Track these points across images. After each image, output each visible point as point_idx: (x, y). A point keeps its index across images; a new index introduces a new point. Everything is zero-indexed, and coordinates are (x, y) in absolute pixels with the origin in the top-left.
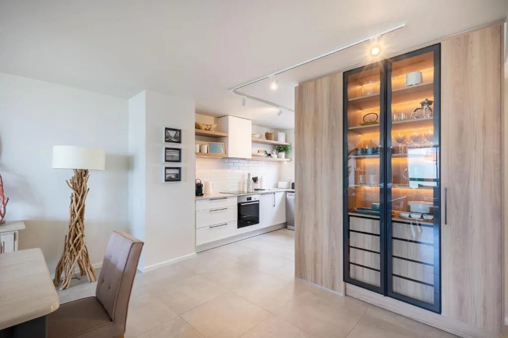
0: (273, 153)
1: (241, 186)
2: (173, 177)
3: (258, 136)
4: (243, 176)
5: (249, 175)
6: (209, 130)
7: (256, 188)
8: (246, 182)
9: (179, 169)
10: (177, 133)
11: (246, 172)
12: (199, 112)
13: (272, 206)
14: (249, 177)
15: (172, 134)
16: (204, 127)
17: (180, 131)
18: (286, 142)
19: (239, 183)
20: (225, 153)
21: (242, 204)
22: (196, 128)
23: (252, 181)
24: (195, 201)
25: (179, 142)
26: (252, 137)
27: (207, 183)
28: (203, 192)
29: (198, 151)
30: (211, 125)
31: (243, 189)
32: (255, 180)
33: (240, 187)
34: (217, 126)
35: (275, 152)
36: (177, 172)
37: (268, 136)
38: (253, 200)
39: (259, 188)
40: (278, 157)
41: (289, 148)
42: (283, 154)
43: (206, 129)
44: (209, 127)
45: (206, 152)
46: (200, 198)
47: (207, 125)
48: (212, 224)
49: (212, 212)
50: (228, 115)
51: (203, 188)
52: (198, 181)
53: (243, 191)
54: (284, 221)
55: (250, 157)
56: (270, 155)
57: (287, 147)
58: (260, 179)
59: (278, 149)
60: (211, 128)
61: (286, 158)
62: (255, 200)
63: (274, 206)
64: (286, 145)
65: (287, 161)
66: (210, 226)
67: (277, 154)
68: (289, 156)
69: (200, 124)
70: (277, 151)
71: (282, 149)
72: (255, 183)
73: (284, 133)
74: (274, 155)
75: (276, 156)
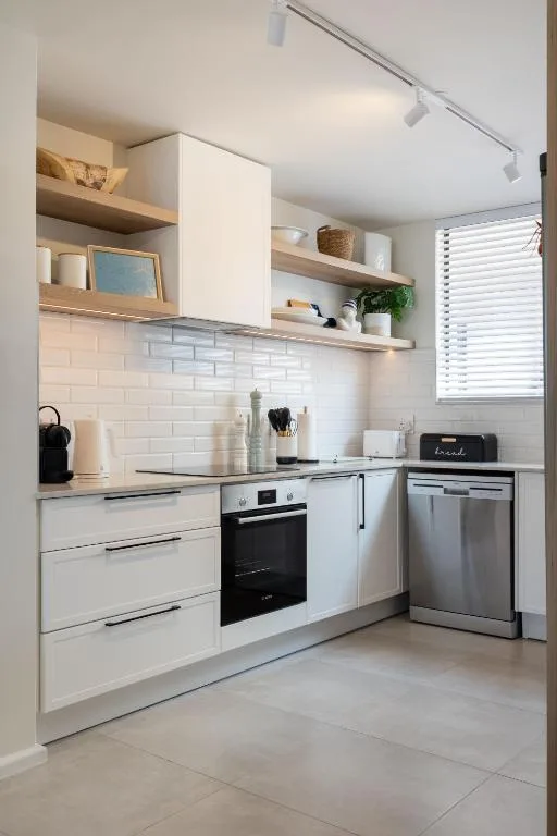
0: (344, 316)
1: (226, 445)
3: (296, 235)
4: (231, 403)
5: (255, 397)
6: (97, 186)
7: (284, 455)
8: (244, 428)
12: (52, 110)
13: (356, 526)
14: (256, 408)
18: (393, 270)
19: (217, 432)
20: (164, 300)
21: (242, 520)
22: (39, 171)
23: (269, 424)
24: (39, 501)
26: (274, 239)
27: (87, 428)
28: (70, 468)
29: (48, 280)
30: (103, 168)
31: (232, 458)
32: (280, 419)
33: (217, 450)
34: (128, 174)
35: (353, 313)
37: (328, 241)
38: (281, 501)
39: (294, 453)
40: (364, 330)
41: (408, 294)
42: (384, 320)
43: (81, 183)
44: (97, 174)
45: (83, 286)
46: (56, 490)
47: (88, 167)
49: (114, 555)
50: (176, 133)
51: (71, 448)
52: (48, 418)
53: (232, 466)
54: (396, 589)
55: (266, 322)
56: (332, 323)
57: (401, 291)
58: (300, 416)
59: (363, 299)
60: (104, 180)
61: (394, 334)
62: (291, 503)
63: (362, 527)
64: (397, 286)
65: (397, 349)
66: (106, 621)
67: (361, 318)
68: (406, 327)
69: (58, 159)
70: (358, 306)
71: (380, 297)
72: (279, 435)
73: (386, 235)
74: (350, 323)
75: (358, 326)
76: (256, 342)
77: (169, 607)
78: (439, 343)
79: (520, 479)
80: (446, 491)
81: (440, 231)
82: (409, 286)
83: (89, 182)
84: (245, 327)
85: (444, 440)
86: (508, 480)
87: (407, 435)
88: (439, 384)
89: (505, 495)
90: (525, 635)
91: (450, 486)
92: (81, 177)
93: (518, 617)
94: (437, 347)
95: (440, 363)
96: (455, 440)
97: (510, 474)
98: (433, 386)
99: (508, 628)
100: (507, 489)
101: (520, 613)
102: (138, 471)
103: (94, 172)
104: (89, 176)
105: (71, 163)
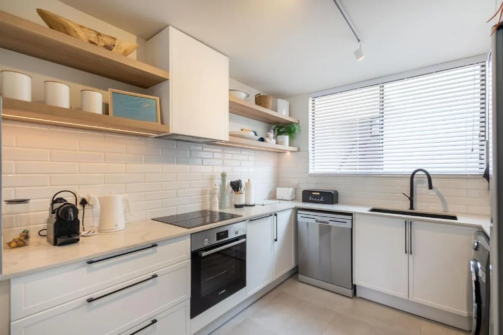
0: (268, 137)
1: (208, 200)
3: (243, 95)
4: (212, 179)
5: (223, 176)
6: (108, 48)
7: (237, 203)
8: (218, 191)
11: (219, 170)
13: (273, 240)
14: (223, 181)
16: (82, 34)
18: (290, 115)
19: (203, 193)
20: (162, 123)
21: (204, 254)
23: (231, 188)
26: (230, 95)
29: (66, 105)
30: (111, 38)
32: (236, 186)
33: (204, 202)
35: (272, 135)
37: (260, 100)
38: (232, 236)
39: (243, 202)
40: (277, 143)
41: (297, 127)
42: (286, 138)
44: (109, 42)
45: (99, 111)
47: (99, 34)
55: (225, 137)
56: (262, 140)
57: (293, 126)
58: (246, 183)
59: (276, 129)
60: (114, 45)
61: (290, 145)
62: (237, 236)
63: (276, 240)
64: (291, 123)
65: (291, 152)
67: (275, 137)
68: (295, 142)
69: (69, 23)
70: (274, 133)
71: (283, 128)
72: (236, 194)
73: (287, 100)
74: (270, 140)
75: (274, 141)
76: (225, 148)
78: (310, 149)
79: (356, 217)
80: (317, 221)
81: (311, 99)
82: (296, 123)
83: (100, 44)
84: (216, 141)
85: (313, 193)
86: (350, 217)
87: (296, 189)
88: (310, 167)
89: (348, 225)
90: (358, 295)
91: (319, 219)
92: (93, 40)
93: (354, 287)
94: (309, 151)
95: (311, 158)
96: (319, 194)
97: (351, 214)
98: (308, 168)
99: (350, 292)
100: (349, 222)
101: (355, 285)
102: (152, 219)
103: (104, 39)
104: (100, 40)
105: (83, 29)
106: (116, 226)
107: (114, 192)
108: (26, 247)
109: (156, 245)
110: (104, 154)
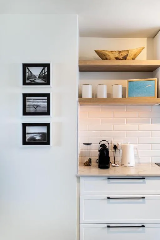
2: (38, 138)
6: (125, 58)
9: (47, 125)
10: (44, 69)
15: (36, 72)
16: (112, 56)
17: (48, 66)
24: (78, 178)
25: (48, 83)
30: (127, 51)
36: (44, 130)
43: (117, 59)
44: (124, 54)
45: (120, 96)
47: (120, 52)
48: (113, 221)
49: (111, 200)
60: (128, 55)
66: (108, 225)
77: (141, 225)
83: (121, 57)
92: (117, 56)
102: (155, 163)
103: (122, 53)
104: (121, 55)
105: (113, 53)
106: (129, 163)
107: (129, 143)
108: (90, 166)
109: (144, 178)
110: (126, 119)
